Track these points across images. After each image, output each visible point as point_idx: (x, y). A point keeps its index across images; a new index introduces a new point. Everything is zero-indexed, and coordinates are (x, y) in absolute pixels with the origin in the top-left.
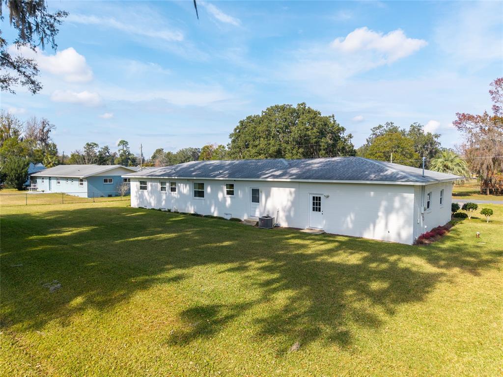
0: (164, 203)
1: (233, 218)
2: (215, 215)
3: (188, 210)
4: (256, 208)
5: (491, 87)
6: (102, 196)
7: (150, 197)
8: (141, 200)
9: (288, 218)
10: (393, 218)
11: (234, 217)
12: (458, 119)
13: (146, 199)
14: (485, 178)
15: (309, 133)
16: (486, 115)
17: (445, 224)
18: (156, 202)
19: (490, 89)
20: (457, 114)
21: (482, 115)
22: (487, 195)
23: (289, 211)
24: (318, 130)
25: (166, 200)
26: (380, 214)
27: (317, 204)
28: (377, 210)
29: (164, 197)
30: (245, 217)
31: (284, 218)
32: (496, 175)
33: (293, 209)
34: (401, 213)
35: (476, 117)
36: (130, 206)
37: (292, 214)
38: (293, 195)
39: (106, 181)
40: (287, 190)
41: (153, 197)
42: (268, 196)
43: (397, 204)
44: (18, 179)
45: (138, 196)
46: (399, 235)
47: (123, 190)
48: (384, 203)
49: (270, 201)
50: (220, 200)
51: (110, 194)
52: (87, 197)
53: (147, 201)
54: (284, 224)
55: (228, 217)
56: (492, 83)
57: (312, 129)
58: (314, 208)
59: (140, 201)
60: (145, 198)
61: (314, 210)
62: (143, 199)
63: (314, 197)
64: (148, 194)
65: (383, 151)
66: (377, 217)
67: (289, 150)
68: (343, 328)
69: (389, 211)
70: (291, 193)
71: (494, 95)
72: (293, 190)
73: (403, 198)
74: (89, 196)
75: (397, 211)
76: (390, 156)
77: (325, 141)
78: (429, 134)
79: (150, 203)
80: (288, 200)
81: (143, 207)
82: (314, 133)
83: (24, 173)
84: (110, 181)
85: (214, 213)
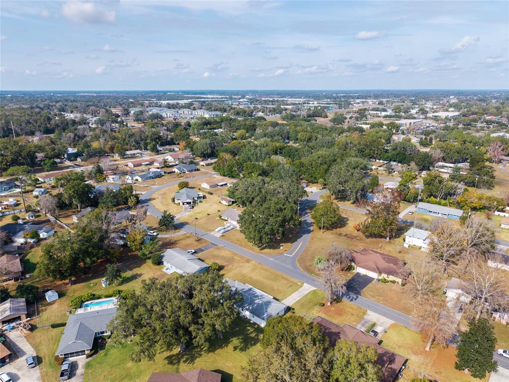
68: (246, 349)
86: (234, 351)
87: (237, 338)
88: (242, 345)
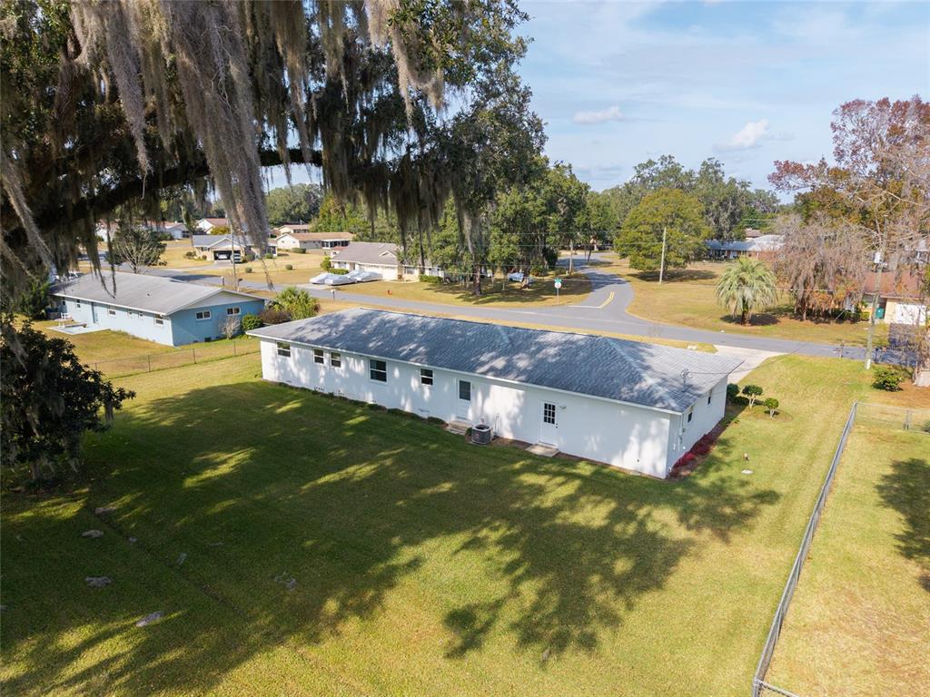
0: (322, 380)
1: (432, 418)
2: (408, 409)
3: (364, 397)
4: (468, 408)
5: (834, 117)
6: (196, 342)
7: (299, 370)
8: (282, 371)
9: (514, 428)
10: (648, 445)
11: (434, 416)
12: (776, 171)
13: (291, 370)
14: (800, 298)
15: (529, 206)
16: (823, 164)
17: (713, 426)
18: (308, 378)
19: (832, 120)
20: (776, 162)
21: (816, 164)
22: (802, 320)
23: (515, 418)
24: (545, 201)
25: (325, 377)
26: (633, 439)
27: (550, 414)
28: (629, 434)
29: (323, 373)
30: (451, 419)
31: (509, 428)
32: (817, 294)
33: (521, 417)
34: (658, 441)
35: (805, 167)
36: (262, 376)
37: (519, 421)
38: (522, 400)
39: (200, 316)
40: (514, 391)
41: (304, 371)
42: (486, 395)
43: (653, 430)
44: (34, 302)
45: (276, 365)
46: (654, 467)
47: (228, 329)
48: (637, 427)
49: (488, 403)
50: (414, 390)
51: (207, 337)
52: (172, 345)
53: (293, 374)
54: (509, 436)
55: (425, 416)
56: (836, 110)
57: (535, 199)
58: (545, 418)
59: (280, 373)
60: (289, 369)
61: (545, 421)
62: (285, 369)
63: (546, 405)
64: (295, 364)
65: (651, 222)
66: (628, 441)
67: (495, 238)
68: (589, 630)
69: (643, 438)
70: (518, 396)
71: (837, 133)
72: (521, 392)
73: (661, 424)
74: (175, 345)
75: (654, 438)
76: (662, 231)
77: (555, 221)
78: (733, 181)
79: (299, 379)
80: (514, 405)
81: (285, 382)
82: (538, 206)
83: (42, 292)
84: (207, 315)
85: (404, 406)
86: (457, 653)
87: (461, 538)
88: (529, 590)
